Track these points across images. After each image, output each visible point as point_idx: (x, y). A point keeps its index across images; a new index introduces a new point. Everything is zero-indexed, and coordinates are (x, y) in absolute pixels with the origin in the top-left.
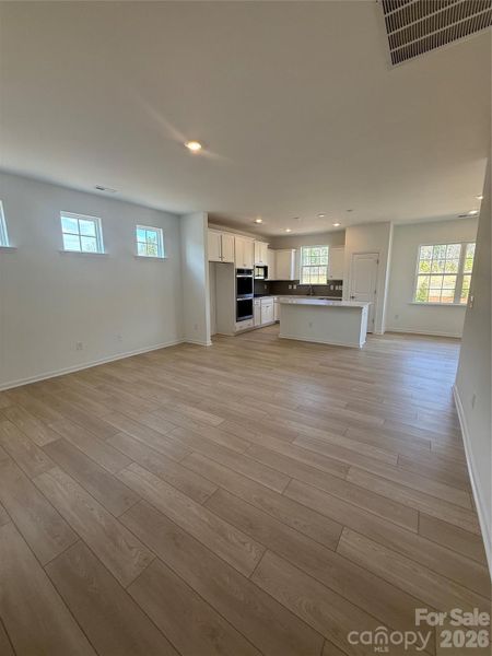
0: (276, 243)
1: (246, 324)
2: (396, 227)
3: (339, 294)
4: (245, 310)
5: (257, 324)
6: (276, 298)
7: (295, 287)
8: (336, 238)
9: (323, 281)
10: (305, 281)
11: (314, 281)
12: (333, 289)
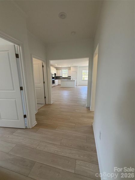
0: (57, 69)
1: (54, 85)
2: (79, 67)
3: (70, 79)
4: (53, 82)
5: (55, 85)
6: (58, 80)
7: (61, 78)
8: (69, 68)
9: (67, 76)
10: (63, 76)
11: (65, 76)
12: (69, 78)
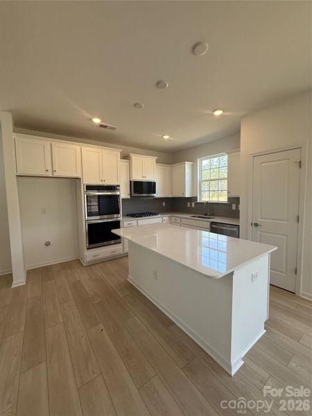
7: (193, 204)
9: (223, 199)
